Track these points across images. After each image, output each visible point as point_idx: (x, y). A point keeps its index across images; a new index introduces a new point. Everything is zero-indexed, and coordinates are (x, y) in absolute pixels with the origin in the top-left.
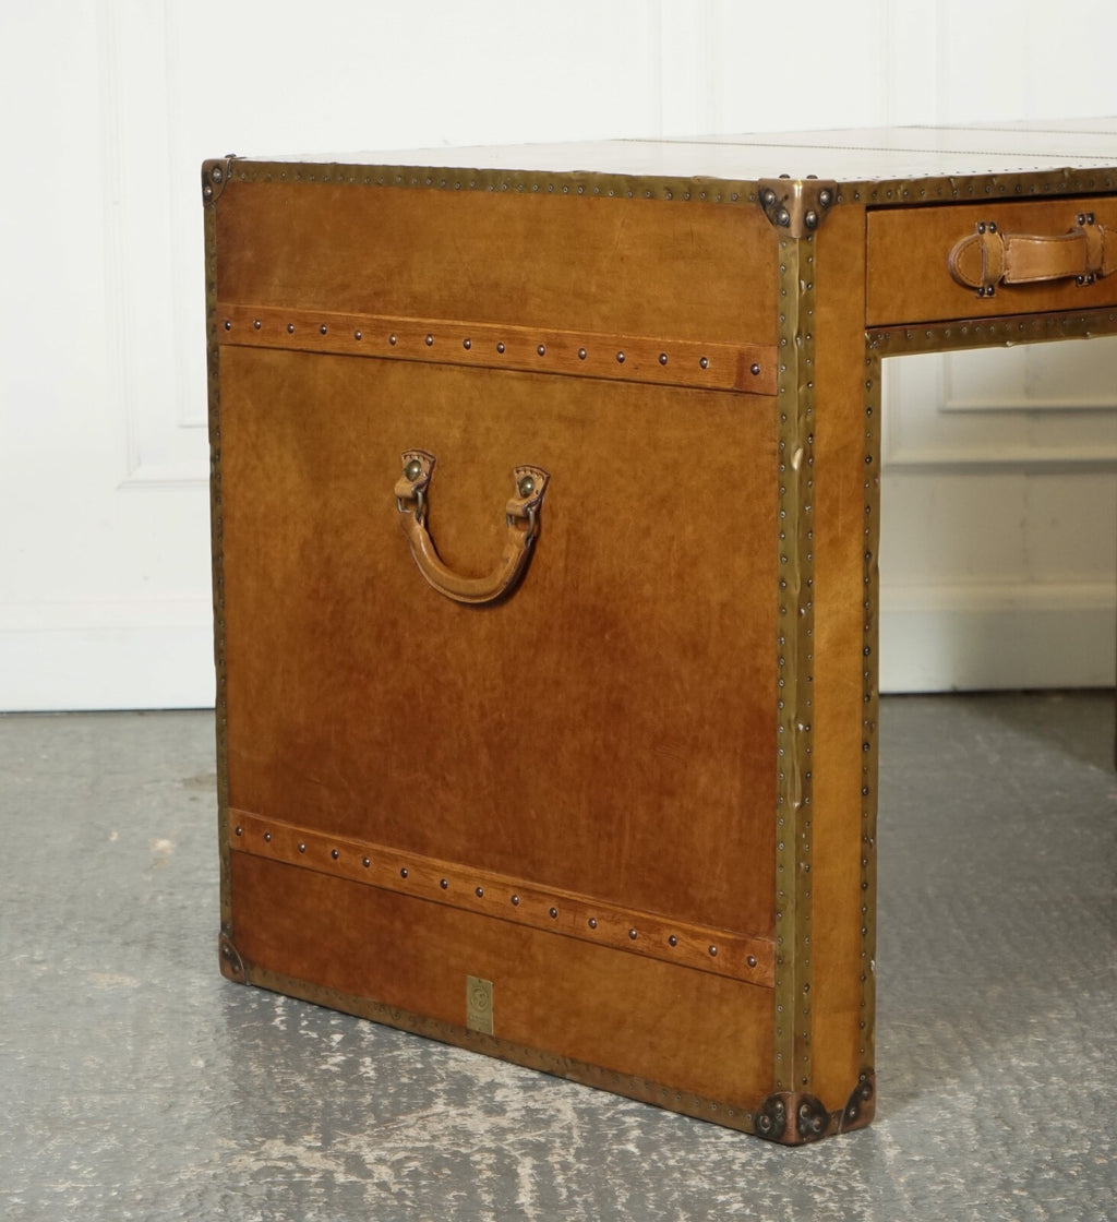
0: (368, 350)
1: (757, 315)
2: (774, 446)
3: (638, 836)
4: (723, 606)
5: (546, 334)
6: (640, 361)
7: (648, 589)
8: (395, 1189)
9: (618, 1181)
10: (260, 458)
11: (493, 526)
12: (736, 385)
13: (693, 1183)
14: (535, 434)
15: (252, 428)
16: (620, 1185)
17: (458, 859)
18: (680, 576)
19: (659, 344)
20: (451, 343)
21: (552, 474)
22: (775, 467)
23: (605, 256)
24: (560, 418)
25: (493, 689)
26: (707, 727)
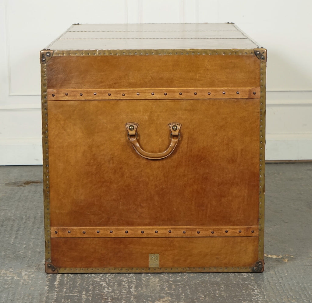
0: (114, 98)
1: (254, 80)
2: (259, 110)
3: (213, 209)
4: (242, 150)
5: (182, 90)
6: (216, 94)
7: (216, 149)
8: (27, 281)
9: (79, 279)
10: (65, 130)
11: (160, 139)
12: (248, 97)
13: (96, 280)
14: (176, 115)
15: (62, 122)
16: (79, 280)
17: (146, 225)
18: (227, 144)
19: (222, 89)
20: (146, 94)
21: (182, 124)
22: (259, 115)
23: (202, 69)
24: (185, 110)
25: (160, 180)
26: (236, 179)
